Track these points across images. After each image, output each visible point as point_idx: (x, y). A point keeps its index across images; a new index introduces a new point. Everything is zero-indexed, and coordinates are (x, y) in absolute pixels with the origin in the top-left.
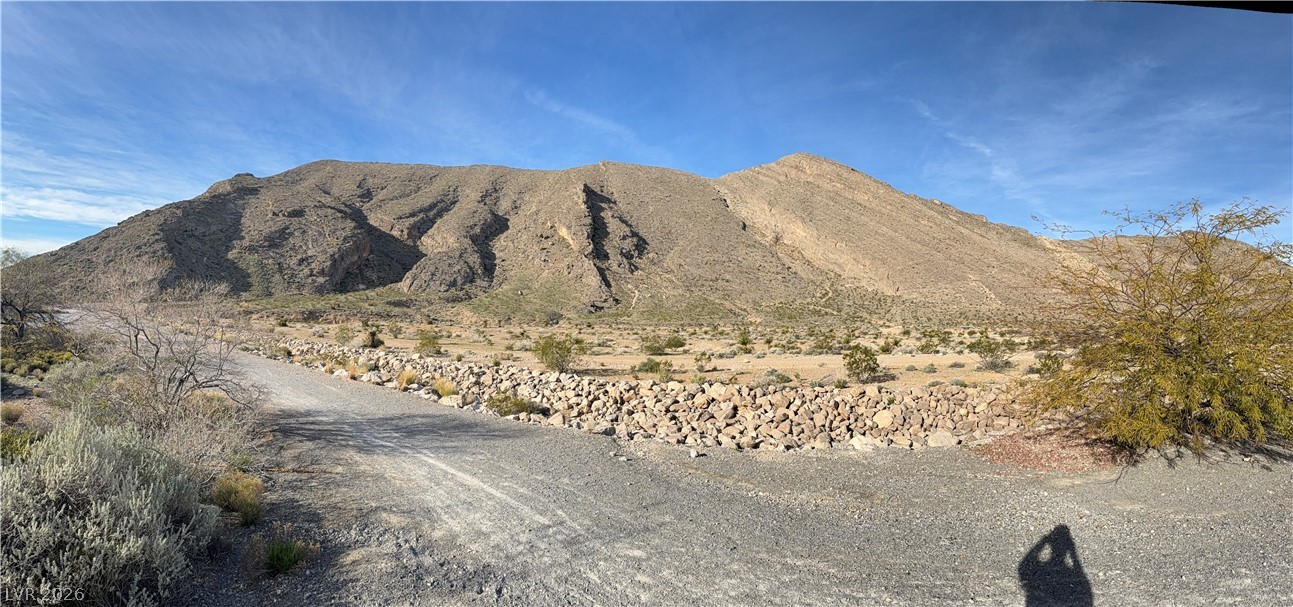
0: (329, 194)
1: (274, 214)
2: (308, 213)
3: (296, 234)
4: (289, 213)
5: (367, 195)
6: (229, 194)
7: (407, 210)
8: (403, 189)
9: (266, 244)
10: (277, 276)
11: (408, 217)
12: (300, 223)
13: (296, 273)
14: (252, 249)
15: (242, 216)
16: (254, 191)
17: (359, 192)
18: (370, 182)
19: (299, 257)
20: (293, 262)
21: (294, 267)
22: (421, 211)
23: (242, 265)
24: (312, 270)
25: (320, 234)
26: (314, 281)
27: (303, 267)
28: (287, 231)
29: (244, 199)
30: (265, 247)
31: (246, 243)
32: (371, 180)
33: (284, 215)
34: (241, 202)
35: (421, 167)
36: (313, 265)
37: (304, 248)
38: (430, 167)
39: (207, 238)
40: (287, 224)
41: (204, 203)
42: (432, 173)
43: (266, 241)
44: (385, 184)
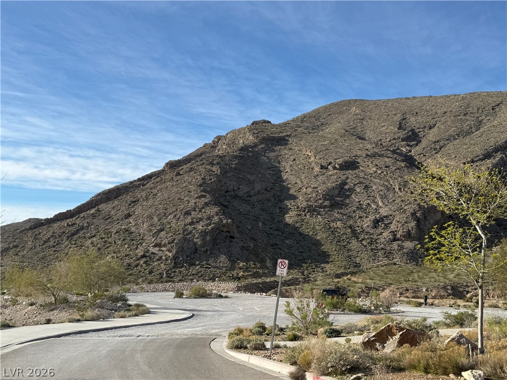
0: (364, 139)
1: (322, 167)
2: (362, 164)
3: (358, 190)
4: (340, 165)
5: (413, 137)
6: (256, 146)
7: (478, 151)
8: (458, 125)
9: (327, 203)
10: (354, 242)
11: (482, 160)
12: (358, 177)
13: (375, 237)
14: (312, 210)
15: (281, 171)
16: (282, 141)
17: (402, 134)
18: (413, 121)
19: (372, 217)
20: (367, 223)
21: (368, 230)
22: (496, 150)
23: (306, 230)
24: (394, 233)
25: (388, 189)
26: (401, 248)
27: (380, 230)
28: (347, 187)
29: (274, 151)
30: (325, 207)
31: (302, 202)
32: (412, 119)
33: (335, 168)
34: (272, 155)
35: (474, 96)
36: (393, 227)
37: (374, 206)
38: (489, 94)
39: (254, 199)
40: (343, 178)
41: (236, 157)
42: (492, 101)
43: (325, 199)
44: (433, 122)
